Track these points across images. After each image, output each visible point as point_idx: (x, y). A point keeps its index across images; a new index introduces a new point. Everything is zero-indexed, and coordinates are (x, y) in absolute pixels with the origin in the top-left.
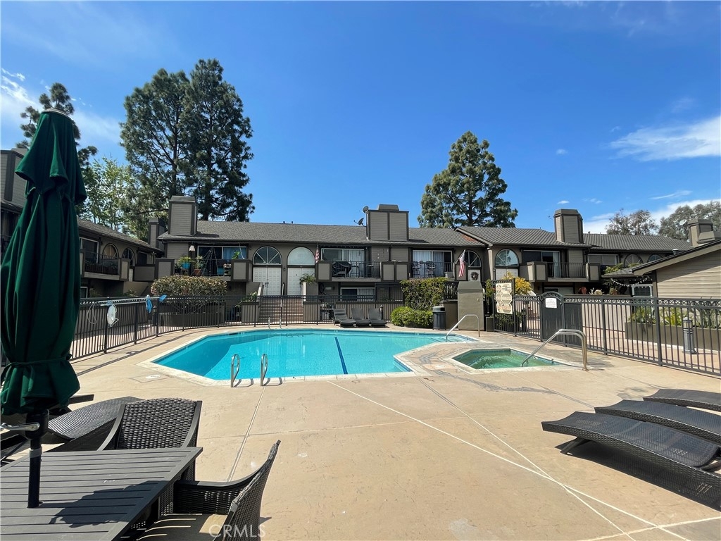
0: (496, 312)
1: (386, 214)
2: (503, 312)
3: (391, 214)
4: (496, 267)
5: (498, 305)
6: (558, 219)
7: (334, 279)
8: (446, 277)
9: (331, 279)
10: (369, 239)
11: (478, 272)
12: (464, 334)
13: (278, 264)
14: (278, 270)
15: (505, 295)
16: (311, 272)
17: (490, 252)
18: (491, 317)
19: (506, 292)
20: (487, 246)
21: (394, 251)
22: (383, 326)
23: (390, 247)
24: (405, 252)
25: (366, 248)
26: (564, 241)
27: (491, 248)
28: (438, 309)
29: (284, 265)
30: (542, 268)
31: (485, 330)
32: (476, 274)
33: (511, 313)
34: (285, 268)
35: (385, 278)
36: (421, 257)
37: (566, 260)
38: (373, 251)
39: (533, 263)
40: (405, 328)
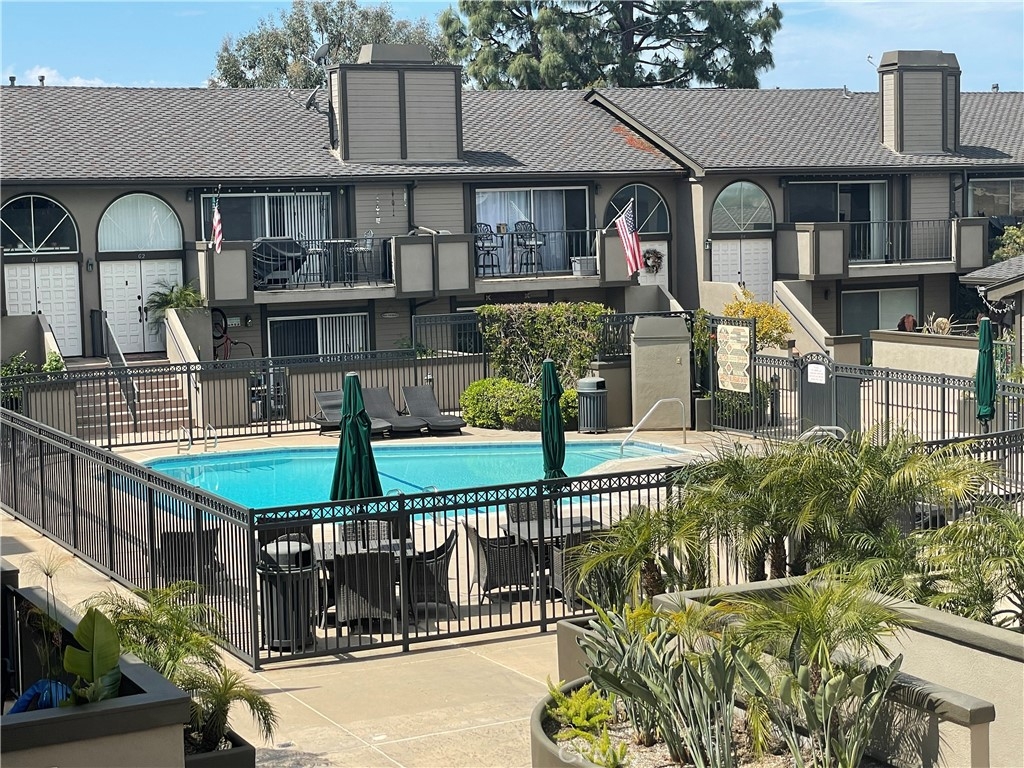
0: (716, 388)
1: (393, 77)
2: (731, 388)
3: (407, 75)
4: (713, 236)
5: (720, 371)
6: (890, 80)
7: (261, 298)
8: (577, 274)
9: (250, 295)
10: (346, 157)
11: (662, 247)
12: (651, 440)
13: (65, 250)
14: (72, 269)
15: (735, 352)
16: (172, 271)
17: (697, 191)
18: (706, 398)
19: (738, 346)
20: (689, 172)
21: (424, 199)
22: (454, 430)
23: (410, 184)
24: (455, 197)
25: (339, 192)
26: (901, 147)
27: (700, 181)
28: (590, 385)
29: (88, 254)
30: (833, 240)
31: (693, 428)
32: (657, 256)
33: (747, 390)
34: (89, 265)
35: (407, 287)
36: (498, 211)
37: (905, 212)
38: (363, 200)
39: (811, 226)
40: (505, 432)
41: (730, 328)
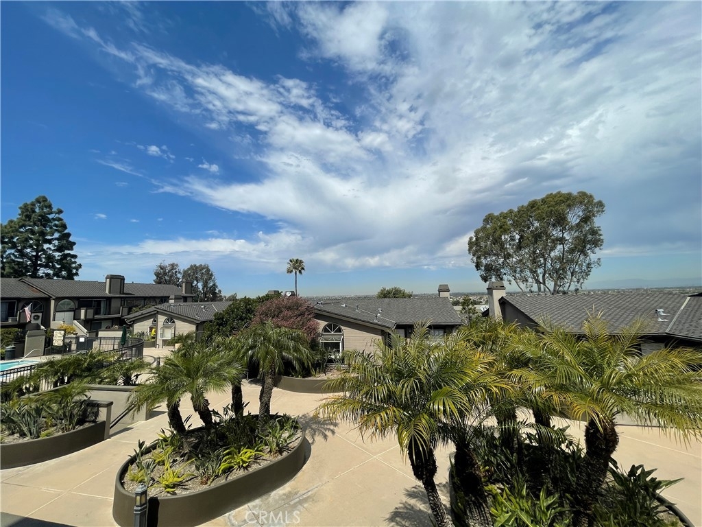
0: (52, 345)
2: (56, 345)
4: (56, 311)
5: (54, 341)
6: (108, 280)
8: (10, 321)
11: (40, 314)
17: (53, 302)
18: (49, 347)
19: (60, 335)
20: (51, 297)
26: (110, 293)
27: (54, 299)
30: (91, 312)
31: (43, 355)
32: (38, 316)
33: (61, 345)
37: (110, 305)
39: (85, 308)
41: (58, 332)
